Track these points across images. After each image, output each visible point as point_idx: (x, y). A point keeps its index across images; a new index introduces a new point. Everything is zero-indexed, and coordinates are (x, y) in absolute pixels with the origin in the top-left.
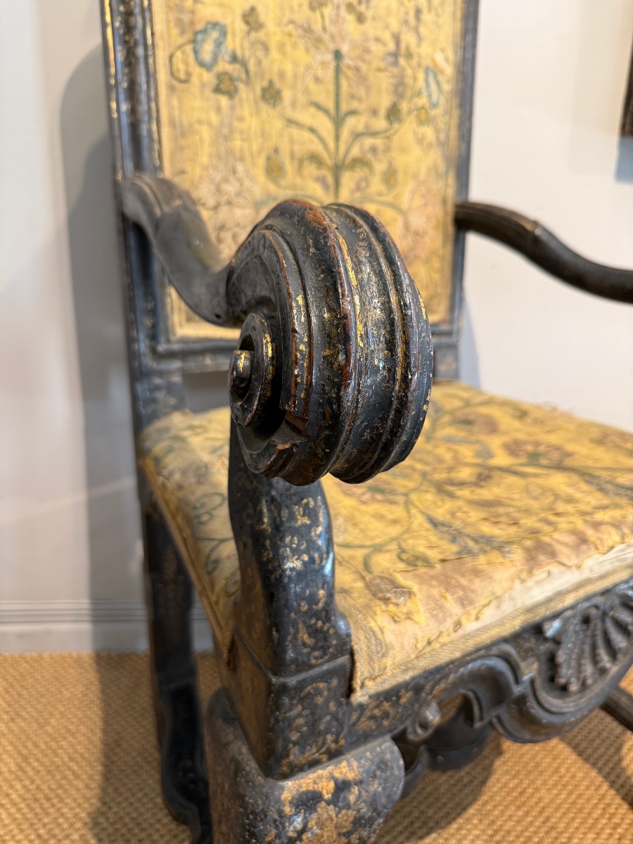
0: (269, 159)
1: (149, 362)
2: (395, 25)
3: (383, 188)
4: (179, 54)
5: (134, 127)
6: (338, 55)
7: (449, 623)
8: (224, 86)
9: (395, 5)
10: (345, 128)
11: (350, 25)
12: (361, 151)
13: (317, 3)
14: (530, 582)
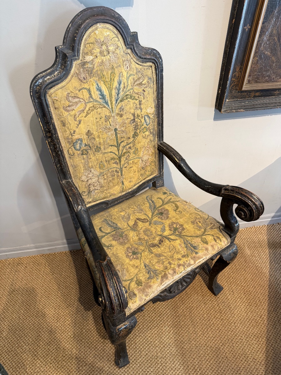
2: (132, 111)
3: (134, 155)
4: (70, 149)
6: (116, 130)
7: (143, 301)
8: (84, 153)
9: (132, 105)
10: (120, 147)
11: (119, 119)
12: (126, 150)
13: (107, 118)
14: (161, 286)
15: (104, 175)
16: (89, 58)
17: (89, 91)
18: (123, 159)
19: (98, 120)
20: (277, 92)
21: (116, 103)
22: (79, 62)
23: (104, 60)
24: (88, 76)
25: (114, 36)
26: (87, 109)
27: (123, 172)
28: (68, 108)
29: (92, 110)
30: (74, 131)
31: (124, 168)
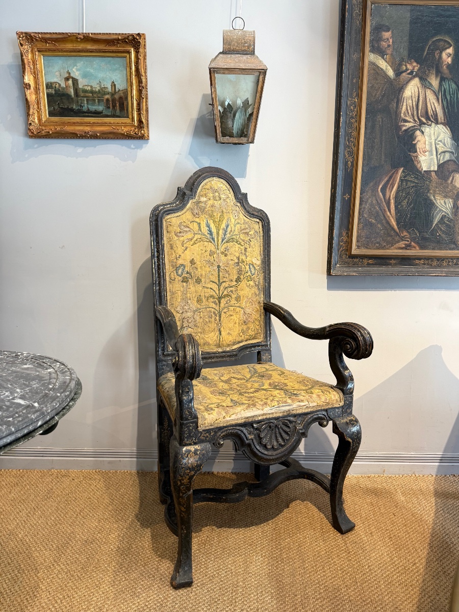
0: (198, 298)
1: (162, 357)
2: (237, 255)
3: (236, 302)
4: (172, 273)
5: (160, 293)
6: (219, 267)
7: (222, 416)
8: (185, 280)
9: (237, 249)
10: (222, 286)
11: (223, 257)
12: (227, 292)
13: (212, 253)
14: (246, 411)
15: (200, 312)
16: (203, 199)
17: (199, 224)
18: (223, 301)
19: (203, 252)
20: (393, 261)
21: (222, 241)
22: (194, 201)
23: (216, 204)
24: (200, 213)
25: (226, 189)
26: (195, 239)
27: (222, 318)
28: (179, 234)
29: (199, 242)
30: (180, 256)
31: (223, 313)
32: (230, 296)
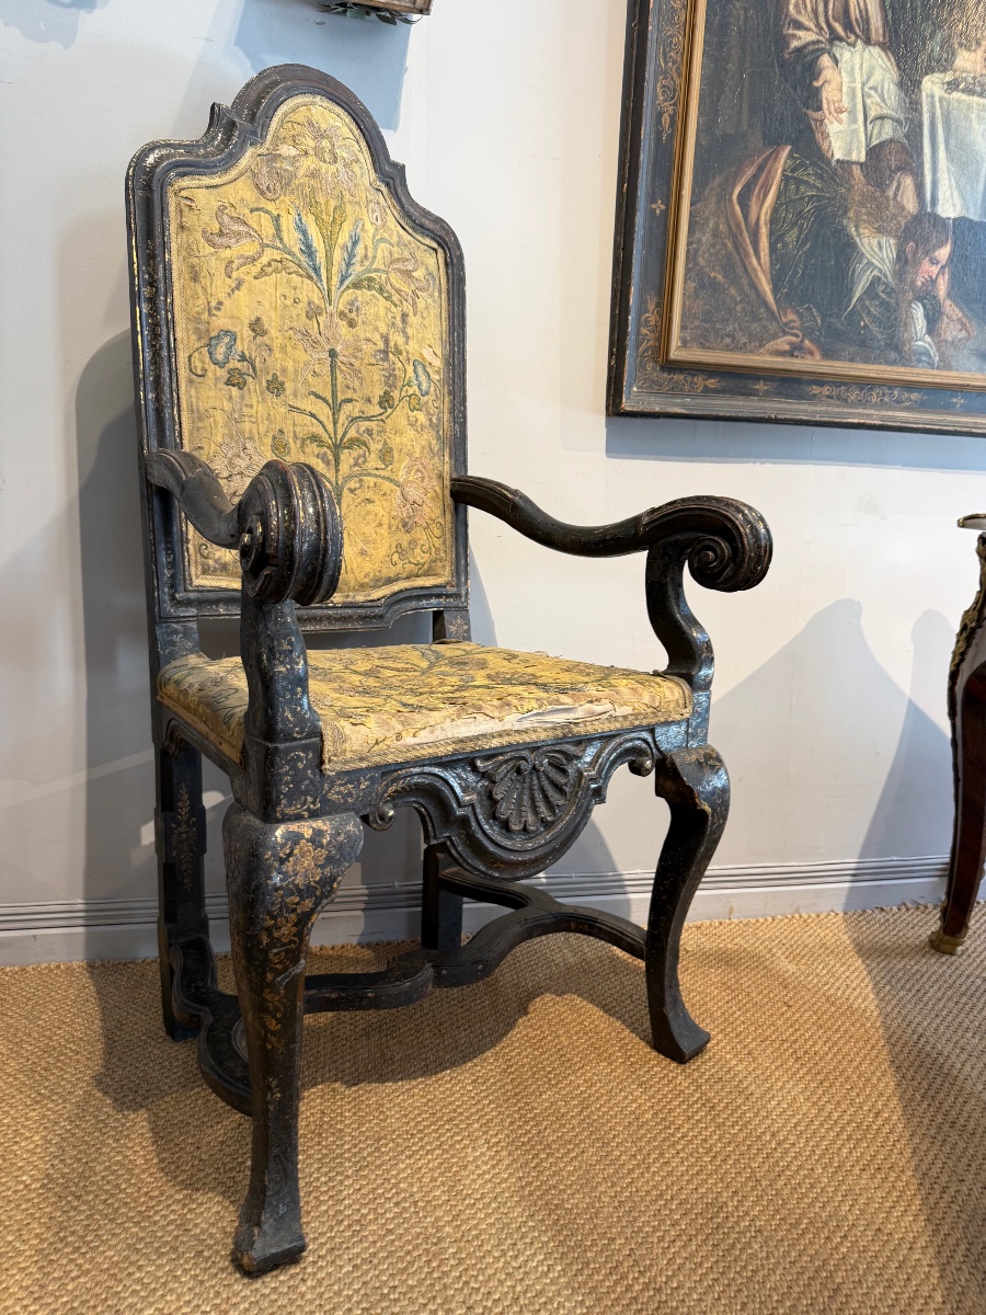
0: (274, 438)
2: (383, 328)
3: (380, 465)
4: (196, 355)
5: (159, 411)
6: (333, 354)
7: (392, 734)
8: (235, 380)
9: (382, 311)
10: (342, 412)
11: (343, 328)
12: (358, 432)
13: (313, 313)
14: (459, 722)
16: (287, 150)
17: (277, 219)
18: (347, 457)
19: (288, 302)
20: (761, 386)
21: (342, 282)
22: (261, 150)
23: (324, 171)
24: (278, 188)
25: (351, 136)
26: (264, 260)
27: (343, 504)
28: (217, 239)
29: (276, 271)
30: (220, 303)
31: (346, 492)
32: (365, 445)
